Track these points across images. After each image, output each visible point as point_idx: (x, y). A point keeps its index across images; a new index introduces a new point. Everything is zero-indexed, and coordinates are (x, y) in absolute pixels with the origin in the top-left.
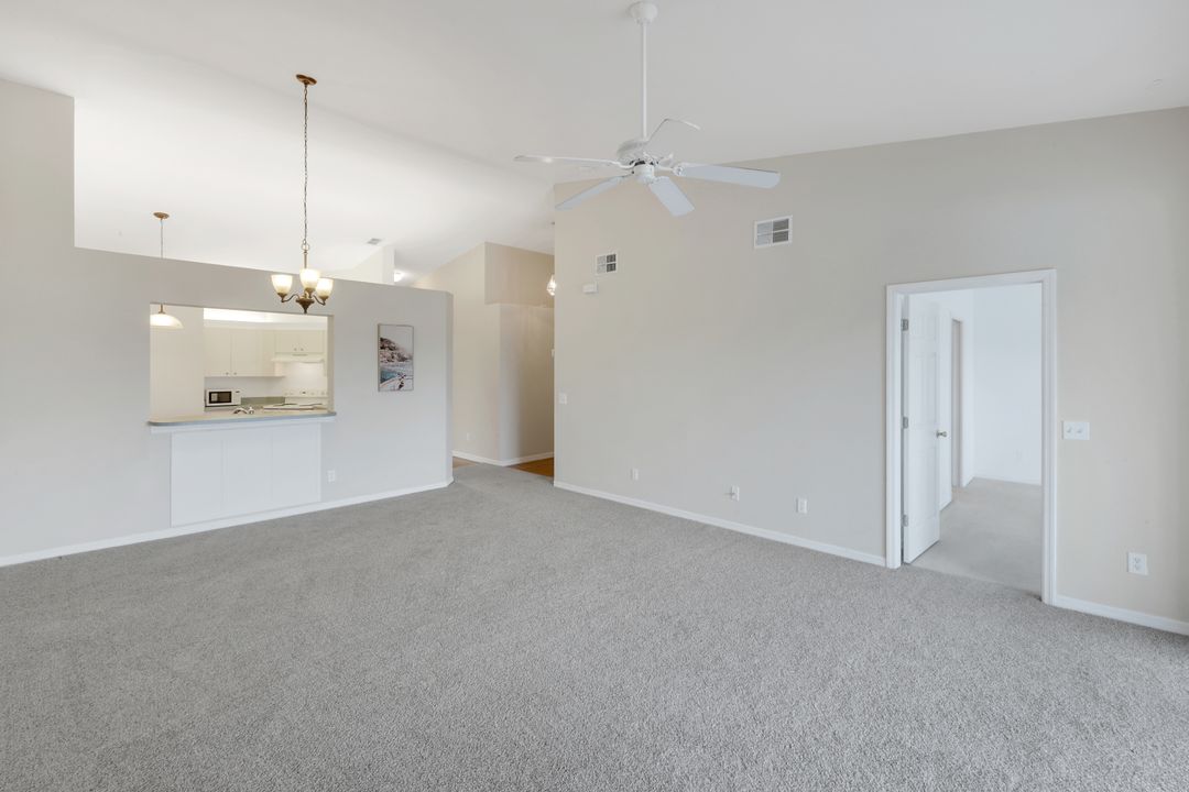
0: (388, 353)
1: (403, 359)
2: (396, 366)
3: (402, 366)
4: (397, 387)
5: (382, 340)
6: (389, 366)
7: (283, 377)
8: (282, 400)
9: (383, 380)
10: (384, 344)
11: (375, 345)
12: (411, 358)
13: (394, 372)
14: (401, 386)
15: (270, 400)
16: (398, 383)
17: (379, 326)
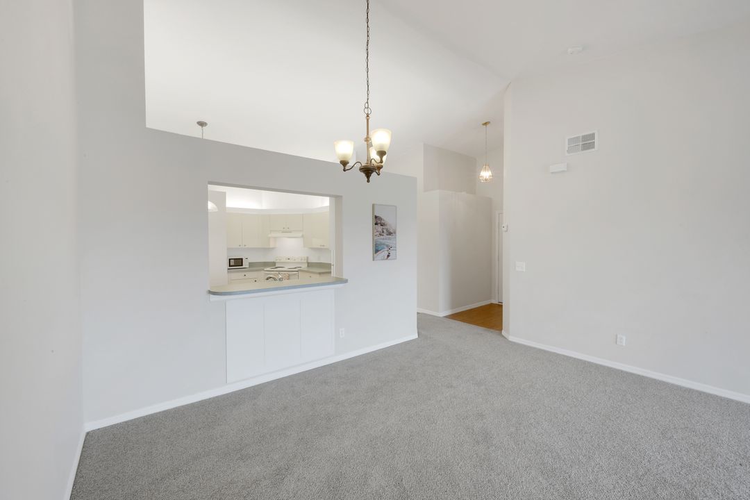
0: (379, 228)
1: (390, 234)
2: (385, 239)
3: (389, 239)
4: (386, 257)
5: (376, 217)
6: (380, 239)
7: (273, 248)
8: (274, 264)
9: (377, 251)
10: (378, 221)
11: (370, 221)
12: (395, 233)
13: (384, 244)
14: (388, 256)
15: (266, 264)
16: (386, 253)
17: (373, 205)
